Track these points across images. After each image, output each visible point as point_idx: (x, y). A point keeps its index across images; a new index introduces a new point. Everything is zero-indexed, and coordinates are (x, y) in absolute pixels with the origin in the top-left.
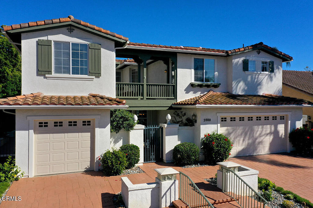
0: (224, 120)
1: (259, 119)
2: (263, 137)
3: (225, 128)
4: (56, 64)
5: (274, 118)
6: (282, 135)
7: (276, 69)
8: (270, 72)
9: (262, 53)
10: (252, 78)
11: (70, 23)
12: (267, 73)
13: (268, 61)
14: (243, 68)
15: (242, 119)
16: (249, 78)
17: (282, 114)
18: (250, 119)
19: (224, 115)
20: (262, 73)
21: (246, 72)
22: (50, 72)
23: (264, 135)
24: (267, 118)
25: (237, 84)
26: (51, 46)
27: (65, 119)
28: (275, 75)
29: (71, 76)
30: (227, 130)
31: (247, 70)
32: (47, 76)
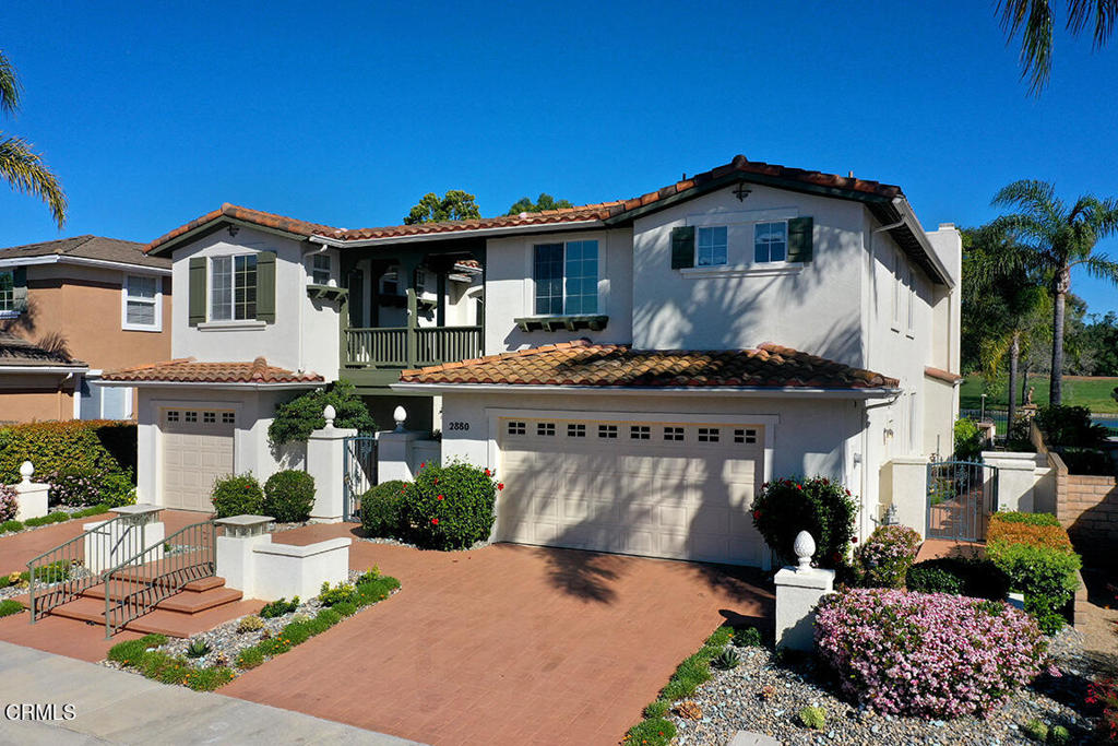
0: (516, 429)
1: (639, 433)
2: (657, 497)
3: (520, 455)
4: (214, 301)
5: (708, 435)
6: (743, 499)
7: (826, 251)
8: (795, 261)
9: (759, 195)
10: (711, 289)
11: (223, 218)
12: (781, 264)
13: (786, 217)
14: (673, 260)
15: (576, 431)
16: (700, 292)
17: (745, 422)
18: (608, 432)
19: (518, 416)
20: (756, 266)
21: (682, 270)
22: (202, 318)
23: (663, 489)
24: (674, 434)
25: (648, 317)
26: (205, 268)
27: (201, 408)
28: (817, 271)
29: (233, 321)
30: (524, 461)
31: (689, 264)
32: (199, 325)
